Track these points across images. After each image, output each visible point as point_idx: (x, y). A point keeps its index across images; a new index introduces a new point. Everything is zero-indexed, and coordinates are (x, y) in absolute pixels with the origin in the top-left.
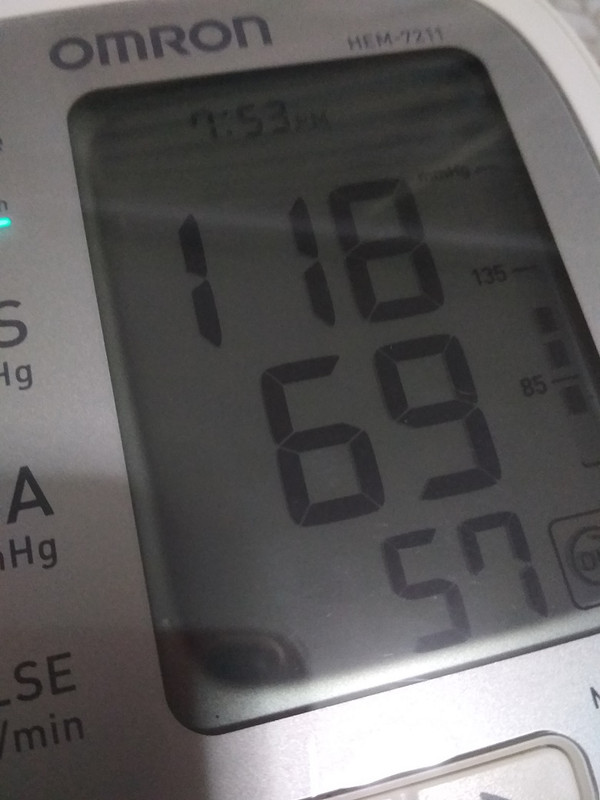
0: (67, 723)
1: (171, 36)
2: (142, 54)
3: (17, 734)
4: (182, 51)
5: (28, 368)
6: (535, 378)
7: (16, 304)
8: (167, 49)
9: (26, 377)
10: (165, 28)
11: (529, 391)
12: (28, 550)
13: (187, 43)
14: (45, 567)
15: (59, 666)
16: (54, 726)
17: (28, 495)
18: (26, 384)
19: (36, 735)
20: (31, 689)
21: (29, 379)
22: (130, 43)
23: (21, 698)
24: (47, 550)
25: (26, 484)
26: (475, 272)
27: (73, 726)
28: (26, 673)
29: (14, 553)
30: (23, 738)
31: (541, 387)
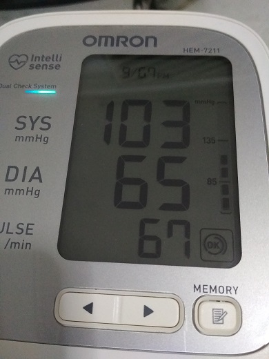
1: (124, 39)
2: (112, 45)
3: (12, 243)
4: (125, 45)
5: (48, 138)
6: (213, 179)
7: (50, 118)
8: (120, 44)
9: (46, 141)
10: (122, 37)
11: (209, 183)
12: (32, 191)
13: (128, 43)
14: (35, 197)
15: (30, 227)
16: (23, 244)
17: (36, 175)
19: (17, 245)
20: (20, 231)
21: (47, 141)
22: (109, 40)
23: (17, 233)
24: (37, 193)
25: (37, 172)
26: (204, 138)
27: (28, 245)
28: (20, 226)
29: (28, 191)
31: (214, 183)
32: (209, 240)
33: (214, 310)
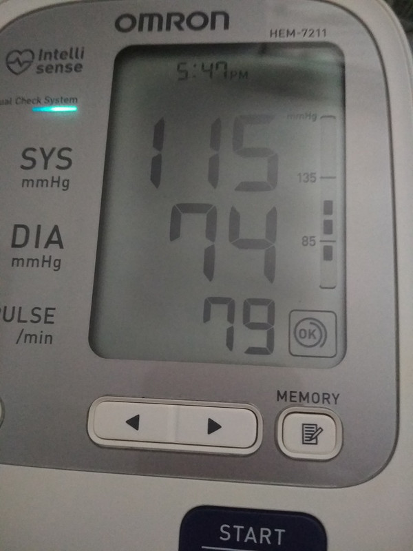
0: (47, 336)
1: (175, 19)
2: (160, 28)
3: (26, 336)
4: (180, 28)
6: (311, 237)
7: (70, 150)
8: (173, 27)
9: (66, 185)
10: (175, 14)
11: (305, 243)
12: (49, 262)
13: (184, 25)
14: (55, 270)
15: (50, 312)
16: (41, 336)
17: (55, 238)
18: (65, 188)
19: (33, 338)
20: (36, 319)
22: (156, 20)
23: (32, 321)
24: (57, 263)
25: (55, 234)
27: (49, 338)
28: (36, 312)
29: (44, 261)
30: (28, 338)
31: (312, 243)
33: (305, 426)
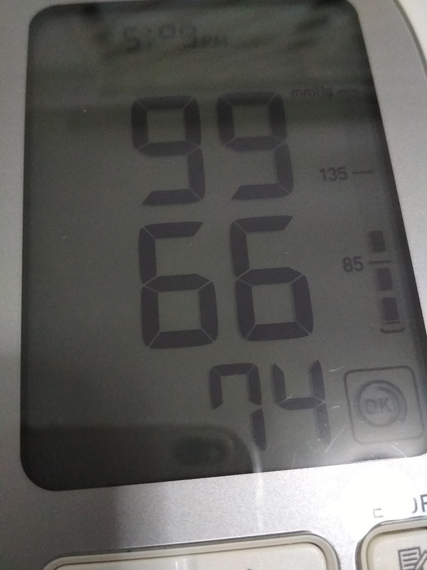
6: (355, 258)
11: (348, 268)
26: (322, 170)
31: (358, 266)
32: (366, 395)
33: (402, 553)
